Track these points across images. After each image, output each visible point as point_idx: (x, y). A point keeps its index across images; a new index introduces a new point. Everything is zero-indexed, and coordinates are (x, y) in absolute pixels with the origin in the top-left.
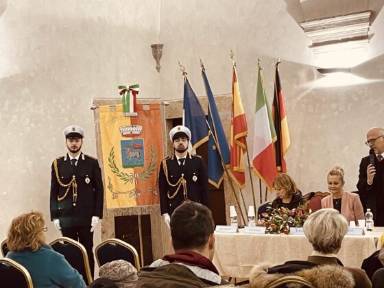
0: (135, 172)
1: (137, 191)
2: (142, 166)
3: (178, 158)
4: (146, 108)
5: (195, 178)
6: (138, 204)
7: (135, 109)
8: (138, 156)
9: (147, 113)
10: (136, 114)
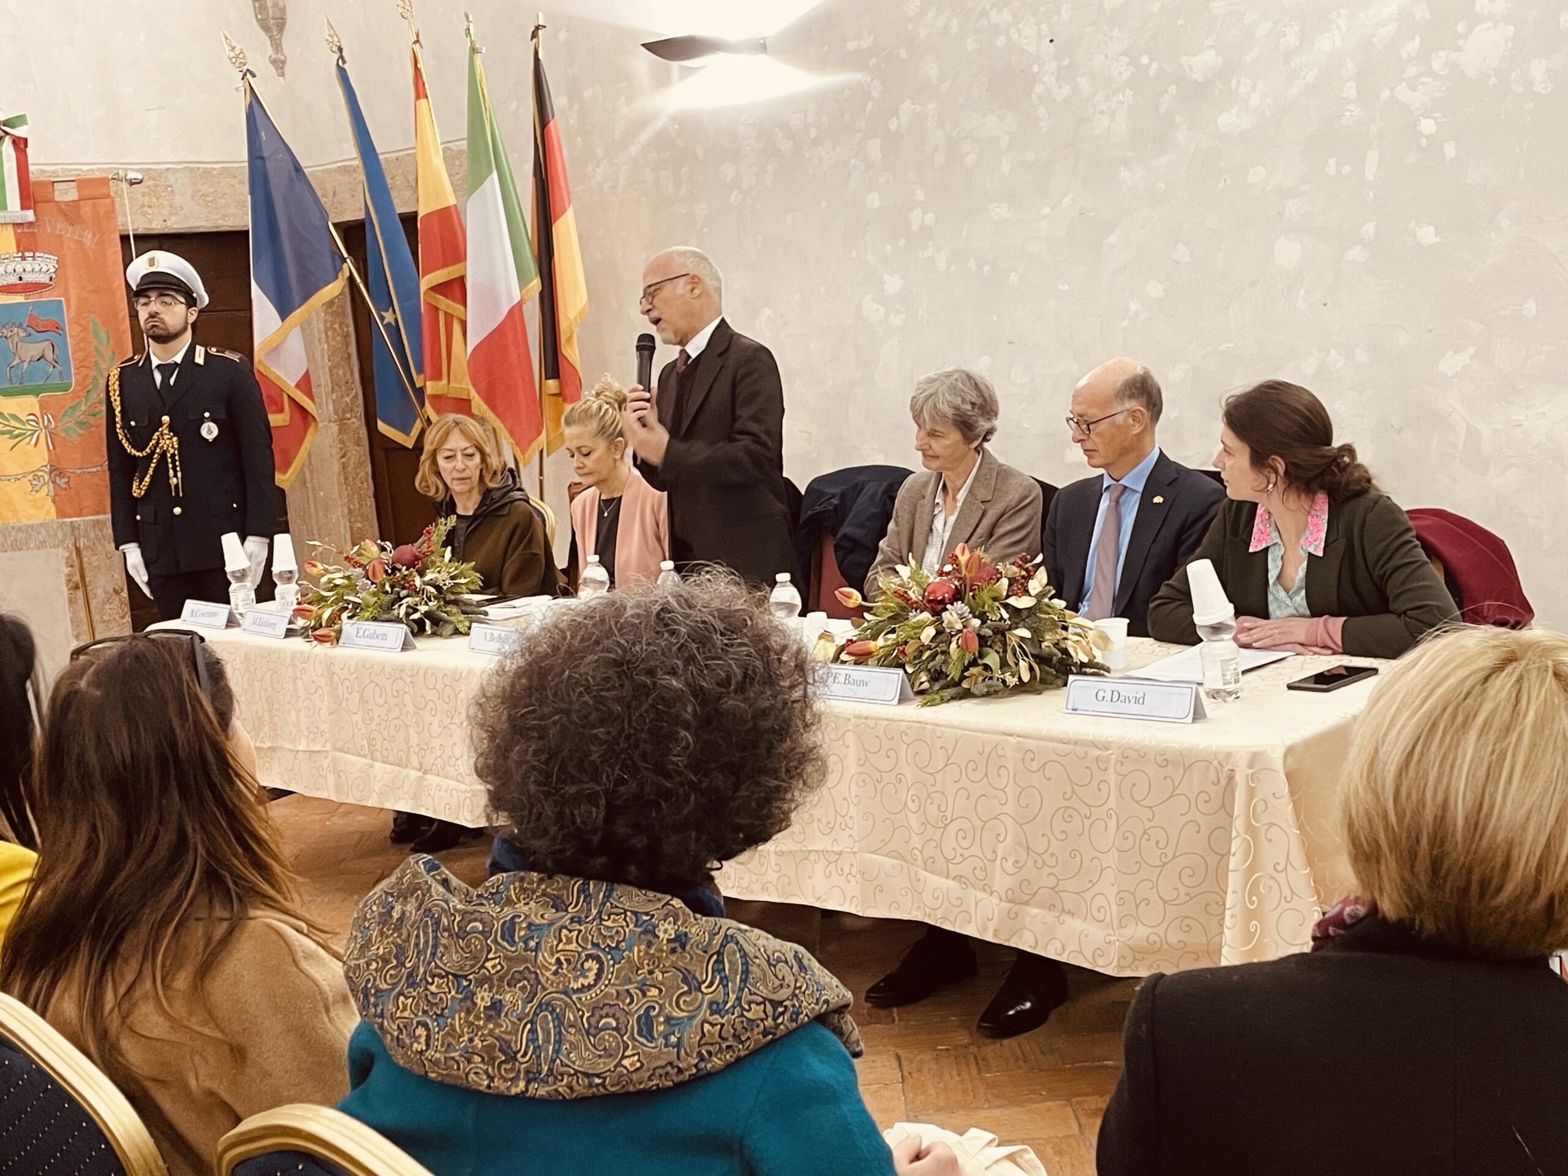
0: (44, 409)
1: (56, 471)
2: (66, 388)
3: (155, 362)
4: (66, 194)
5: (210, 431)
6: (61, 513)
7: (28, 198)
8: (49, 355)
9: (71, 213)
10: (30, 215)
